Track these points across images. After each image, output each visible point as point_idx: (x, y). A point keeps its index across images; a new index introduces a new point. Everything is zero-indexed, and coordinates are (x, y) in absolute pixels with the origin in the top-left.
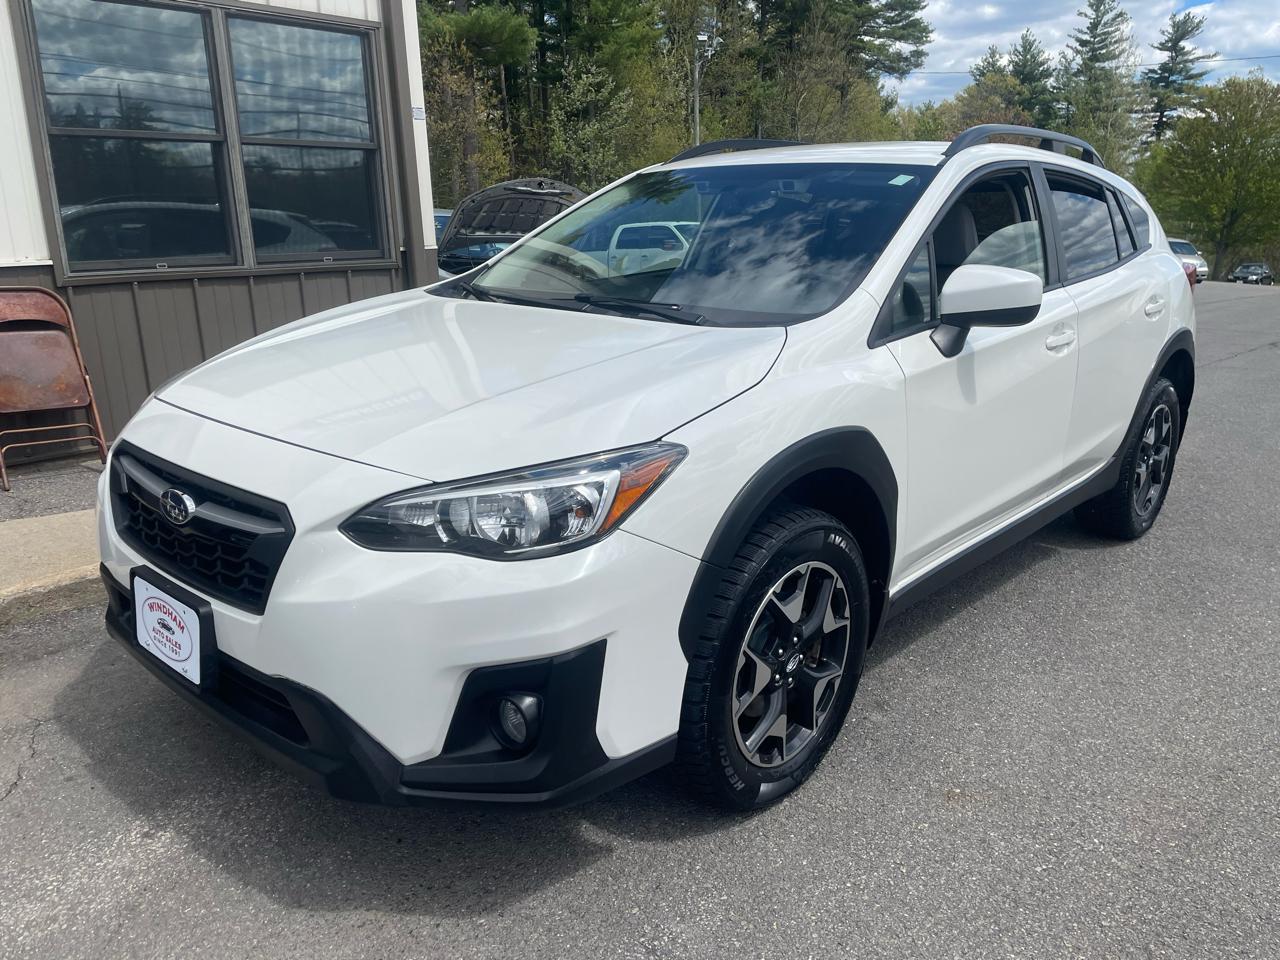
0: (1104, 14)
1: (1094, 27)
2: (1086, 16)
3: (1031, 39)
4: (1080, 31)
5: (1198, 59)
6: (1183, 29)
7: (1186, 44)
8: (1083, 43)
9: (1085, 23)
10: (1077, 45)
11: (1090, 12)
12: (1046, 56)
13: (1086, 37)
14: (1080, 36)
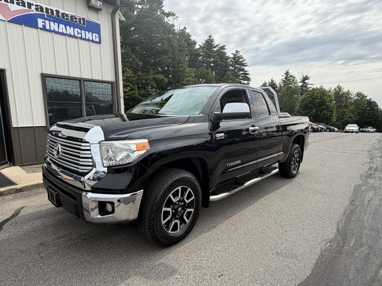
0: (288, 75)
1: (286, 78)
2: (284, 76)
3: (273, 80)
4: (283, 79)
5: (309, 84)
6: (306, 78)
7: (306, 81)
8: (284, 81)
9: (284, 77)
10: (283, 82)
11: (285, 75)
12: (277, 84)
13: (284, 80)
14: (283, 80)
